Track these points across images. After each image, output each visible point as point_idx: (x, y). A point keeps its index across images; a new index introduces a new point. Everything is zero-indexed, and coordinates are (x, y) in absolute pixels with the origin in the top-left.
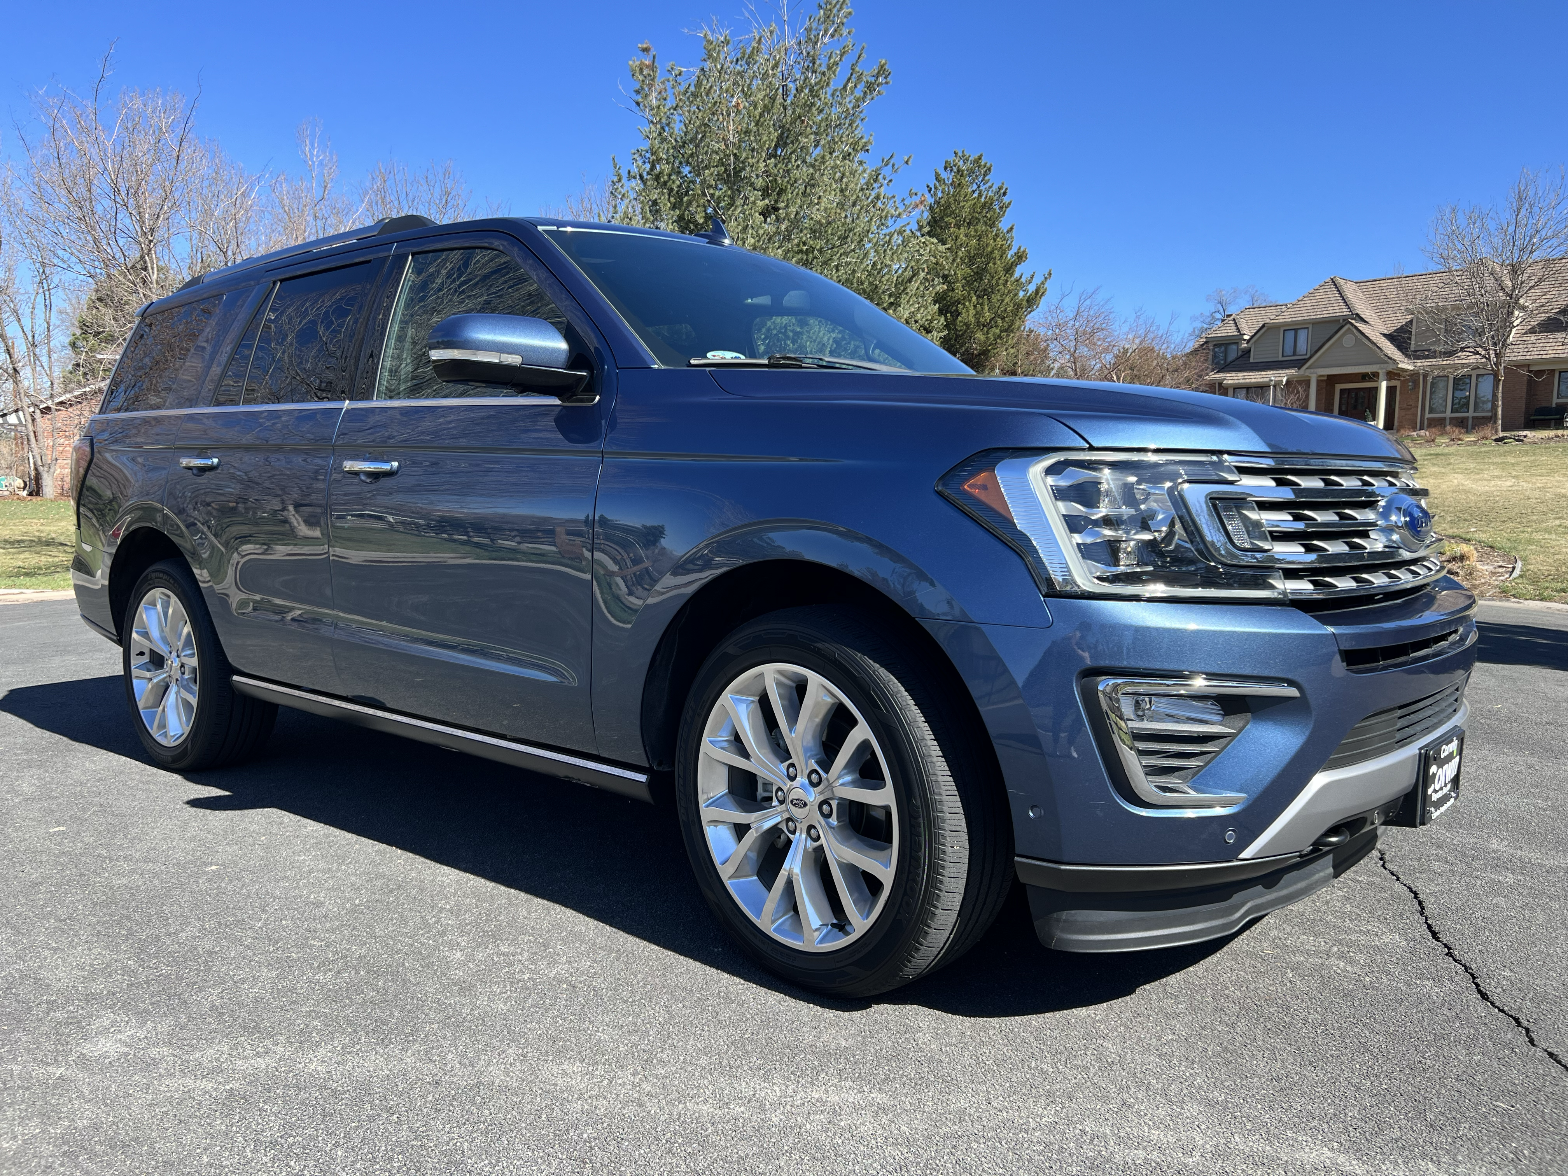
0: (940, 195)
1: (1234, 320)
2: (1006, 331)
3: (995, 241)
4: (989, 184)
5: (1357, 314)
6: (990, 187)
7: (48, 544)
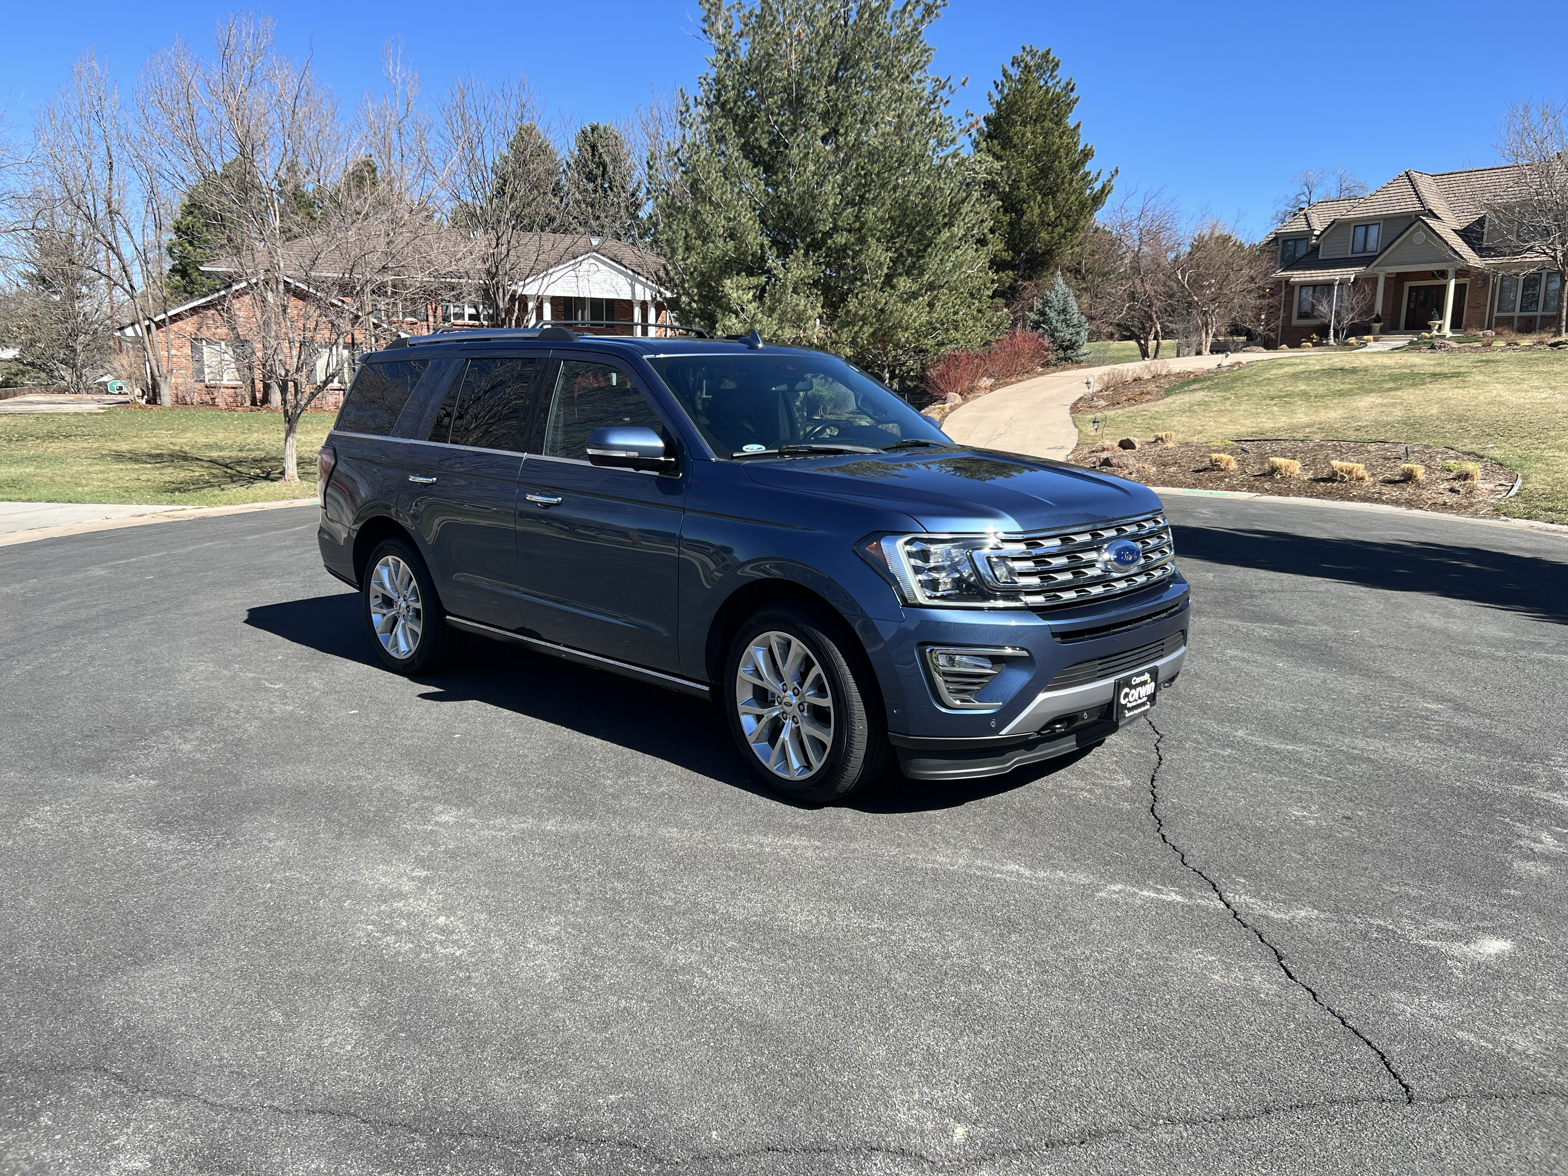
0: (1006, 91)
1: (1305, 214)
2: (1070, 230)
3: (1061, 138)
4: (1057, 79)
5: (1430, 210)
6: (1058, 83)
7: (185, 458)
